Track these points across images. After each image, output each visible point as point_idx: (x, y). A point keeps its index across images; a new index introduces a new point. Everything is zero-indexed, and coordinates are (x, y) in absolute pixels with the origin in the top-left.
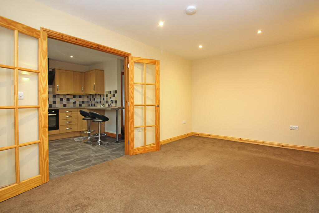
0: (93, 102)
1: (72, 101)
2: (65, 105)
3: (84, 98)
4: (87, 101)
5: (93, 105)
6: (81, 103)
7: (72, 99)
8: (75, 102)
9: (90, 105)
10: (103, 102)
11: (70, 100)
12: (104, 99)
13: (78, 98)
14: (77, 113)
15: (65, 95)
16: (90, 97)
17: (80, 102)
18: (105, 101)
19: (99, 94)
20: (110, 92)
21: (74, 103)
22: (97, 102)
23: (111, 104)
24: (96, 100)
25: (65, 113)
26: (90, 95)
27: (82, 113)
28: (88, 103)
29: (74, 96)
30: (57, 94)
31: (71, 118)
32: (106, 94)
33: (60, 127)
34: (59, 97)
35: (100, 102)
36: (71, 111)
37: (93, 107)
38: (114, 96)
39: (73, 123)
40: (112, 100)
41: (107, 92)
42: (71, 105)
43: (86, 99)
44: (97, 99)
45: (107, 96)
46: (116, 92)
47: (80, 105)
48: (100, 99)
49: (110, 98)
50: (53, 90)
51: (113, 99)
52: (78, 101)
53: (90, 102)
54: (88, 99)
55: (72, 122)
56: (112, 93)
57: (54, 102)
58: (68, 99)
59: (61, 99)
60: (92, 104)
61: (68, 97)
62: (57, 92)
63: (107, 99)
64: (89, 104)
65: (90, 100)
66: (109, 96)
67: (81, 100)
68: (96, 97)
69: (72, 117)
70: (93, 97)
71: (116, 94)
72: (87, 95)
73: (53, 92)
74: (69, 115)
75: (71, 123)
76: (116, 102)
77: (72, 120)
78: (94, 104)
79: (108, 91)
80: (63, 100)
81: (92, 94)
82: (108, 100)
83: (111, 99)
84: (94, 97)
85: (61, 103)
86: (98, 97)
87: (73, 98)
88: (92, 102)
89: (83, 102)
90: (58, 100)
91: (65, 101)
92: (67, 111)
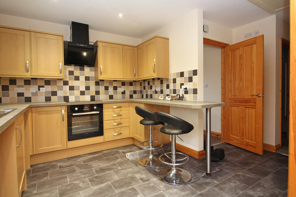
0: (150, 92)
1: (120, 90)
2: (111, 97)
3: (135, 85)
4: (140, 90)
5: (149, 96)
6: (132, 93)
7: (120, 87)
8: (125, 91)
9: (145, 96)
10: (167, 91)
11: (118, 89)
12: (168, 87)
13: (128, 85)
14: (128, 108)
15: (111, 82)
16: (144, 84)
17: (130, 91)
18: (170, 90)
19: (159, 79)
20: (182, 74)
21: (124, 93)
22: (156, 92)
23: (184, 94)
24: (153, 89)
25: (111, 110)
26: (144, 80)
27: (139, 111)
28: (141, 93)
29: (123, 84)
30: (101, 80)
31: (120, 117)
32: (171, 78)
33: (105, 132)
34: (103, 85)
35: (162, 92)
36: (120, 107)
37: (149, 101)
38: (190, 80)
39: (123, 125)
40: (186, 89)
41: (174, 74)
42: (118, 97)
43: (138, 88)
44: (156, 86)
45: (175, 81)
46: (195, 72)
47: (131, 97)
48: (162, 87)
49: (182, 84)
50: (95, 74)
51: (189, 86)
52: (129, 90)
53: (144, 91)
54: (141, 88)
55: (121, 124)
56: (186, 75)
57: (98, 93)
58: (115, 88)
59: (107, 88)
60: (147, 96)
61: (115, 84)
62: (101, 77)
63: (174, 86)
64: (143, 95)
65: (144, 89)
66: (179, 80)
67: (132, 88)
68: (154, 84)
69: (121, 115)
70: (149, 84)
71: (194, 78)
72: (139, 81)
73: (95, 77)
74: (117, 112)
75: (120, 126)
76: (195, 91)
77: (122, 121)
78: (151, 95)
79: (177, 73)
80: (109, 88)
81: (147, 80)
82: (178, 87)
83: (183, 87)
84: (151, 84)
85: (106, 94)
86: (157, 83)
87: (122, 87)
88: (147, 91)
89: (135, 92)
90: (102, 89)
91: (111, 91)
92: (115, 107)
